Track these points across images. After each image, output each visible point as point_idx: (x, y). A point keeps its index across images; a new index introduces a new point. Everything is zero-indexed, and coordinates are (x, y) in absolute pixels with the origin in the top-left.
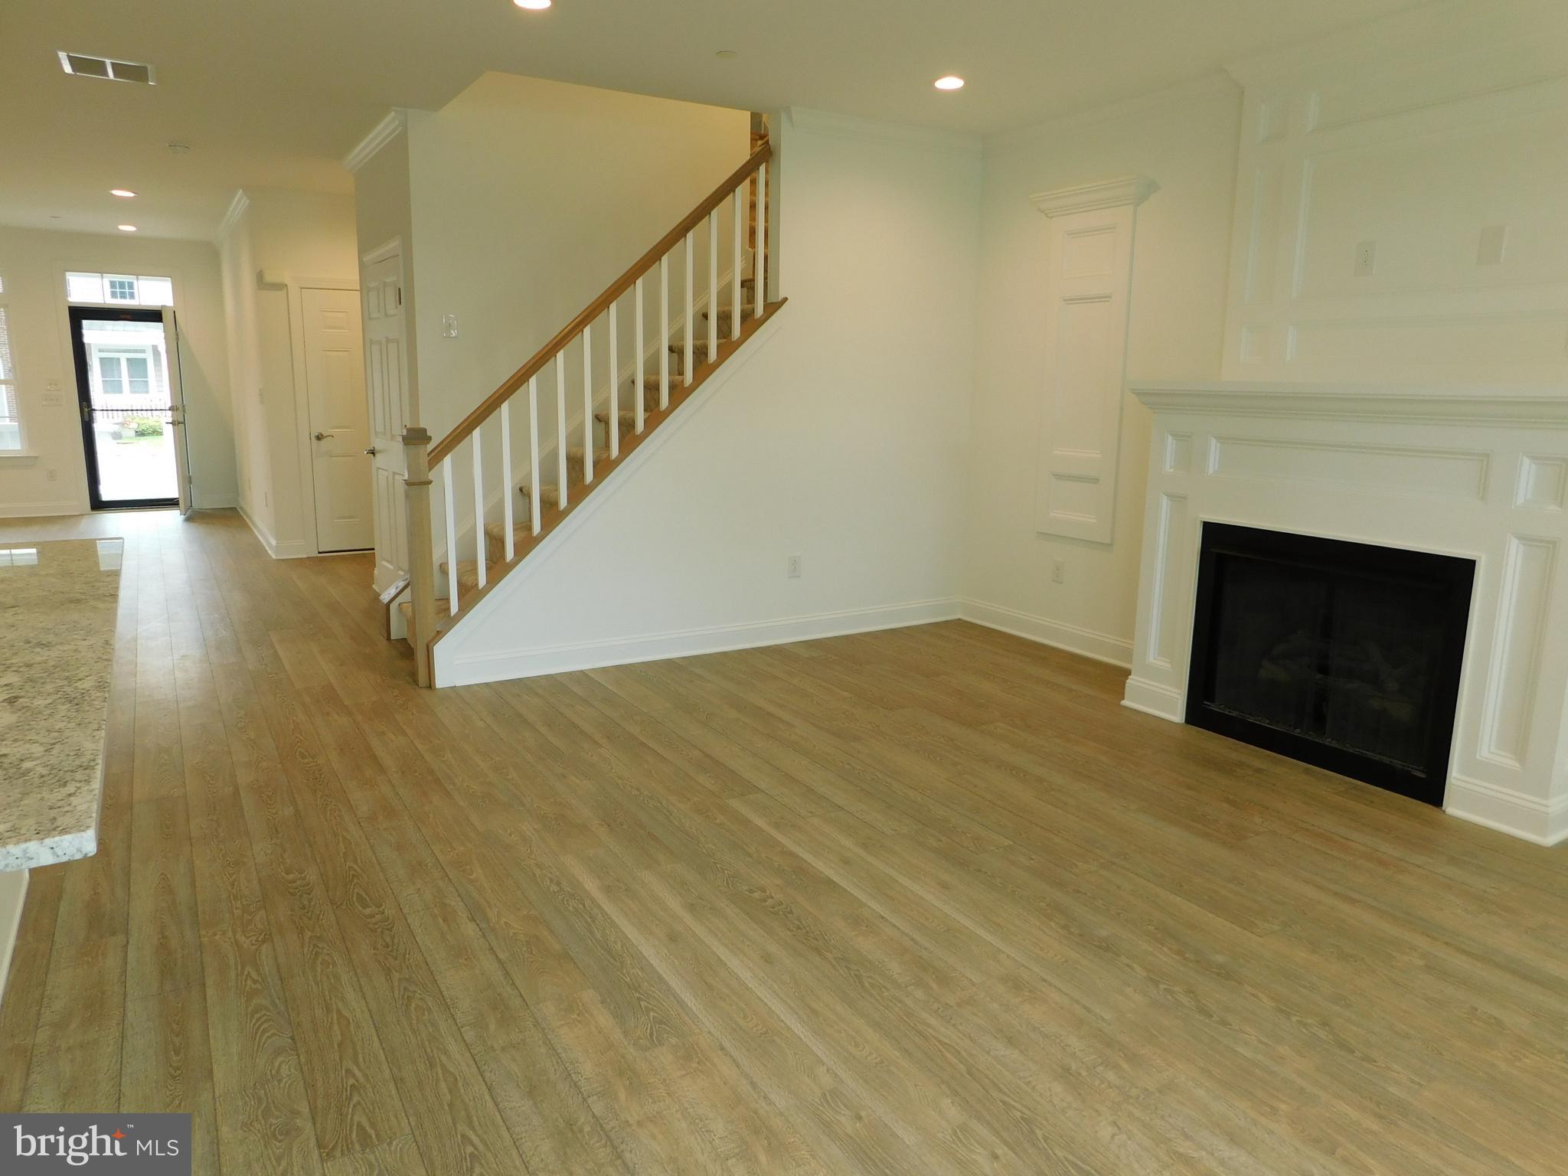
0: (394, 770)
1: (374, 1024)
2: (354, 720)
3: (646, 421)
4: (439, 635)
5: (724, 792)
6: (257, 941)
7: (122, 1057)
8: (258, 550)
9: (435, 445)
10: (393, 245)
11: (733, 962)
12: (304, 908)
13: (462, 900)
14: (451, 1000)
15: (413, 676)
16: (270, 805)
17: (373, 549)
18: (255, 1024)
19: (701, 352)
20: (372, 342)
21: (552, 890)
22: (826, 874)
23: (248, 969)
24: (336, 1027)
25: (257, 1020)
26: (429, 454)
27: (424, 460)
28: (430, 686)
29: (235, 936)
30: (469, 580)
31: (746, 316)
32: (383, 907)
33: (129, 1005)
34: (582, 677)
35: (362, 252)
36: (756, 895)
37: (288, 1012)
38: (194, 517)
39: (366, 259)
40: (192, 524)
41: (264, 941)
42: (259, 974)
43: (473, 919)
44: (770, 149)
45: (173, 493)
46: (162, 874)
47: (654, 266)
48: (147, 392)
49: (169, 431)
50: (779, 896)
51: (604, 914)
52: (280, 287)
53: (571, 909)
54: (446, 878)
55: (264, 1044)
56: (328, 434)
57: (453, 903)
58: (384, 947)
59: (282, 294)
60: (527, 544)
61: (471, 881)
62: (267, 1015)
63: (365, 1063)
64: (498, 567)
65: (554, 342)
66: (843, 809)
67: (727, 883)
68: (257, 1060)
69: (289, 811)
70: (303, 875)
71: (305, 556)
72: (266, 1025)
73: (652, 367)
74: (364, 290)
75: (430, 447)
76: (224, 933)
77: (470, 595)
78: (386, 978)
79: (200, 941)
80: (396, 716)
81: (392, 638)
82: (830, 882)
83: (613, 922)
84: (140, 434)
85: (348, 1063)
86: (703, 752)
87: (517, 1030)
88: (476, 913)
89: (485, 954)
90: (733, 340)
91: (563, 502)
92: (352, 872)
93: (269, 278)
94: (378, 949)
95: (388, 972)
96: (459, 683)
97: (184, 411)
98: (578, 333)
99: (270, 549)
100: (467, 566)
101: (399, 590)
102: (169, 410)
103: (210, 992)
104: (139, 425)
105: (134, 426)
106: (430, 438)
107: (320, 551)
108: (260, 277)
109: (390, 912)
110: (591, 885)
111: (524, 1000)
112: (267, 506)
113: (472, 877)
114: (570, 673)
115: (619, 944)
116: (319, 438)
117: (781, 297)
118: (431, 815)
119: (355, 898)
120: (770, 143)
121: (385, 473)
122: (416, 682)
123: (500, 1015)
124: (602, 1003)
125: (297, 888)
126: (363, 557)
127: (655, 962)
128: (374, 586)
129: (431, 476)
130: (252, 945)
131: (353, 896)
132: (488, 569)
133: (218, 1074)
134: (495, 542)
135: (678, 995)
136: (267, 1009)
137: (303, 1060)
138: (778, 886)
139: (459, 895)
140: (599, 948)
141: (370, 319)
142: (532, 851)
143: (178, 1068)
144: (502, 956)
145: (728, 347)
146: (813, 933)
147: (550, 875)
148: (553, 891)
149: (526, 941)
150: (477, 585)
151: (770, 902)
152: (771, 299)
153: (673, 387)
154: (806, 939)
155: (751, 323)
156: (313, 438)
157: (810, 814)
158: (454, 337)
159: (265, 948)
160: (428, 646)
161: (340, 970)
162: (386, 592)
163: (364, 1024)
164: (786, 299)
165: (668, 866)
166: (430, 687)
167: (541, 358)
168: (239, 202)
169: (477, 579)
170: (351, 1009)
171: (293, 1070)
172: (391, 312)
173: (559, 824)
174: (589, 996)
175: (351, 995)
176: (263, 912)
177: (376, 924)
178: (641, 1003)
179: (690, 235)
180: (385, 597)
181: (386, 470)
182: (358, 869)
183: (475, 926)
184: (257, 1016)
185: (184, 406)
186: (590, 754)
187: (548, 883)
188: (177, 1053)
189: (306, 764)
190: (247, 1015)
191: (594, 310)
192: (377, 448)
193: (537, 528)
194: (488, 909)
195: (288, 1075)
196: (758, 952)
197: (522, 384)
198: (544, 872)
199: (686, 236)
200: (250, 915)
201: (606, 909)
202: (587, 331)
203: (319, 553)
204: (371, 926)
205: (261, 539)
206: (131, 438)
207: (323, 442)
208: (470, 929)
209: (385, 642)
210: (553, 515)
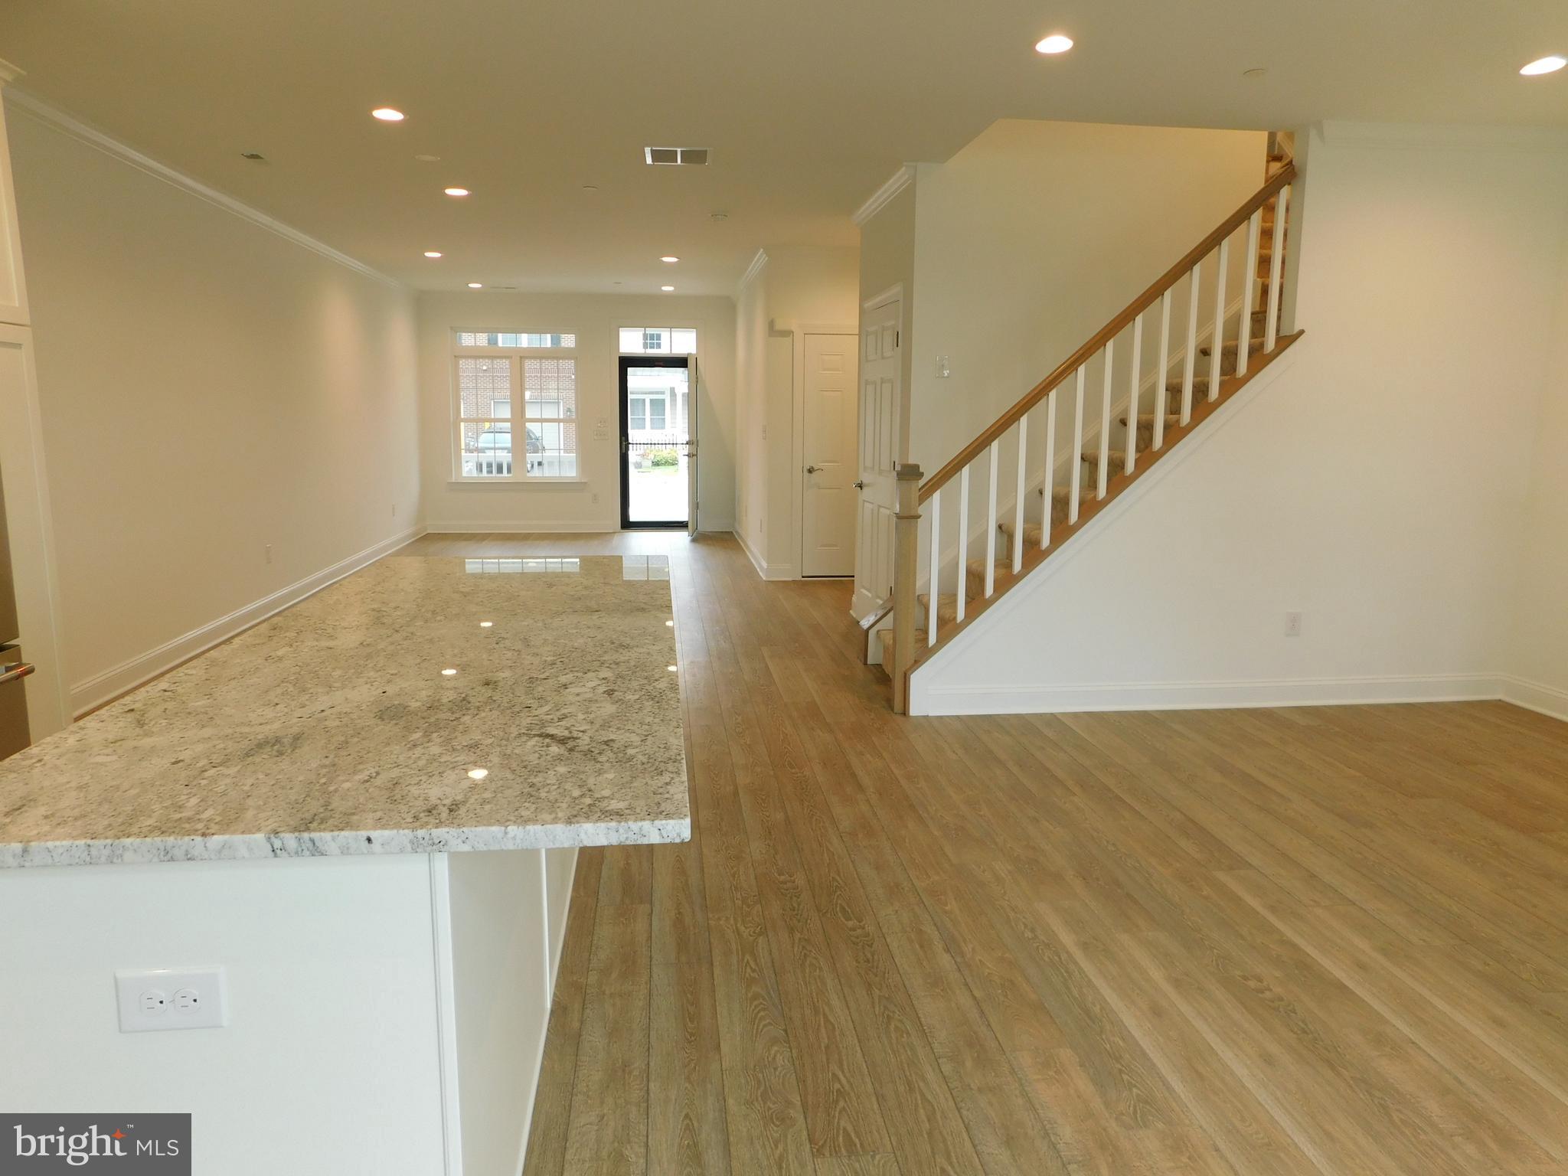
0: (871, 790)
1: (857, 1036)
2: (836, 738)
3: (1137, 461)
4: (917, 663)
5: (1211, 862)
6: (754, 932)
7: (649, 1013)
8: (751, 571)
9: (928, 480)
10: (896, 290)
11: (1227, 1054)
12: (794, 910)
13: (938, 930)
14: (929, 1028)
15: (889, 702)
16: (764, 807)
17: (853, 576)
18: (753, 1010)
19: (1201, 390)
20: (867, 383)
21: (1026, 935)
22: (1337, 976)
23: (747, 957)
24: (823, 1030)
25: (756, 1007)
26: (920, 489)
27: (915, 495)
28: (905, 712)
29: (736, 924)
30: (947, 613)
31: (1255, 351)
32: (864, 922)
33: (654, 969)
34: (1053, 720)
35: (863, 299)
36: (1252, 984)
37: (781, 1005)
38: (699, 538)
39: (868, 305)
40: (697, 545)
41: (760, 934)
42: (757, 964)
43: (948, 951)
44: (1293, 169)
45: (683, 516)
46: (677, 856)
47: (1155, 302)
48: (663, 428)
49: (684, 462)
50: (1278, 990)
51: (1081, 970)
52: (788, 333)
53: (1046, 959)
54: (922, 905)
55: (761, 1031)
56: (819, 467)
57: (929, 931)
58: (865, 962)
59: (787, 340)
60: (1006, 582)
61: (946, 912)
62: (764, 1004)
63: (850, 1072)
64: (977, 603)
65: (1047, 381)
66: (1354, 904)
67: (1218, 965)
68: (756, 1044)
69: (779, 816)
70: (792, 878)
71: (790, 579)
72: (762, 1013)
73: (1147, 405)
74: (863, 334)
75: (921, 482)
76: (727, 919)
77: (949, 628)
78: (867, 992)
79: (708, 924)
80: (873, 738)
81: (868, 663)
82: (1343, 988)
83: (1090, 981)
84: (656, 464)
85: (834, 1068)
86: (1185, 815)
87: (993, 1074)
88: (952, 946)
89: (961, 989)
90: (1237, 377)
91: (1046, 542)
92: (835, 884)
93: (780, 325)
94: (859, 962)
95: (869, 986)
96: (932, 713)
97: (697, 446)
98: (1073, 370)
99: (761, 571)
100: (948, 599)
101: (878, 617)
102: (687, 444)
103: (717, 971)
104: (655, 456)
105: (651, 456)
106: (922, 474)
107: (804, 575)
108: (771, 324)
109: (871, 929)
110: (1067, 939)
111: (999, 1044)
112: (761, 531)
113: (947, 908)
114: (1041, 715)
115: (1098, 1007)
116: (810, 471)
117: (1296, 330)
118: (907, 840)
119: (838, 909)
120: (1293, 163)
121: (870, 506)
122: (892, 708)
123: (976, 1054)
124: (1081, 1066)
125: (787, 890)
126: (842, 584)
127: (1137, 1034)
128: (851, 612)
129: (921, 510)
130: (751, 936)
131: (836, 907)
132: (967, 603)
133: (725, 1048)
134: (976, 578)
135: (1164, 1076)
136: (764, 999)
137: (795, 1055)
138: (1277, 978)
139: (935, 925)
140: (1077, 1007)
141: (867, 361)
142: (1005, 892)
143: (692, 1035)
144: (977, 994)
145: (1232, 384)
146: (1323, 1041)
147: (1024, 920)
148: (1028, 937)
149: (1001, 984)
150: (955, 618)
151: (1268, 994)
152: (1283, 333)
153: (1167, 427)
154: (1313, 1046)
155: (1259, 358)
156: (805, 470)
157: (1312, 903)
158: (947, 377)
159: (761, 940)
160: (905, 674)
161: (825, 975)
162: (866, 619)
163: (848, 1033)
164: (1302, 332)
165: (1150, 934)
166: (905, 714)
167: (1033, 397)
168: (760, 258)
169: (955, 612)
170: (836, 1015)
171: (786, 1061)
172: (887, 354)
173: (1032, 869)
174: (1066, 1055)
175: (835, 1002)
176: (759, 906)
177: (857, 938)
178: (1123, 1075)
179: (1197, 268)
180: (865, 623)
181: (872, 503)
182: (841, 882)
183: (950, 958)
184: (756, 1003)
185: (697, 441)
186: (1063, 801)
187: (1023, 928)
188: (692, 1021)
189: (793, 773)
190: (747, 1000)
191: (1090, 348)
192: (865, 481)
193: (1017, 566)
194: (964, 945)
195: (782, 1066)
196: (1254, 1049)
197: (1014, 422)
198: (1018, 916)
199: (1192, 269)
200: (749, 908)
201: (1082, 966)
202: (1082, 369)
203: (803, 577)
204: (853, 939)
205: (754, 563)
206: (649, 467)
207: (814, 475)
208: (945, 961)
209: (860, 665)
210: (1034, 554)
